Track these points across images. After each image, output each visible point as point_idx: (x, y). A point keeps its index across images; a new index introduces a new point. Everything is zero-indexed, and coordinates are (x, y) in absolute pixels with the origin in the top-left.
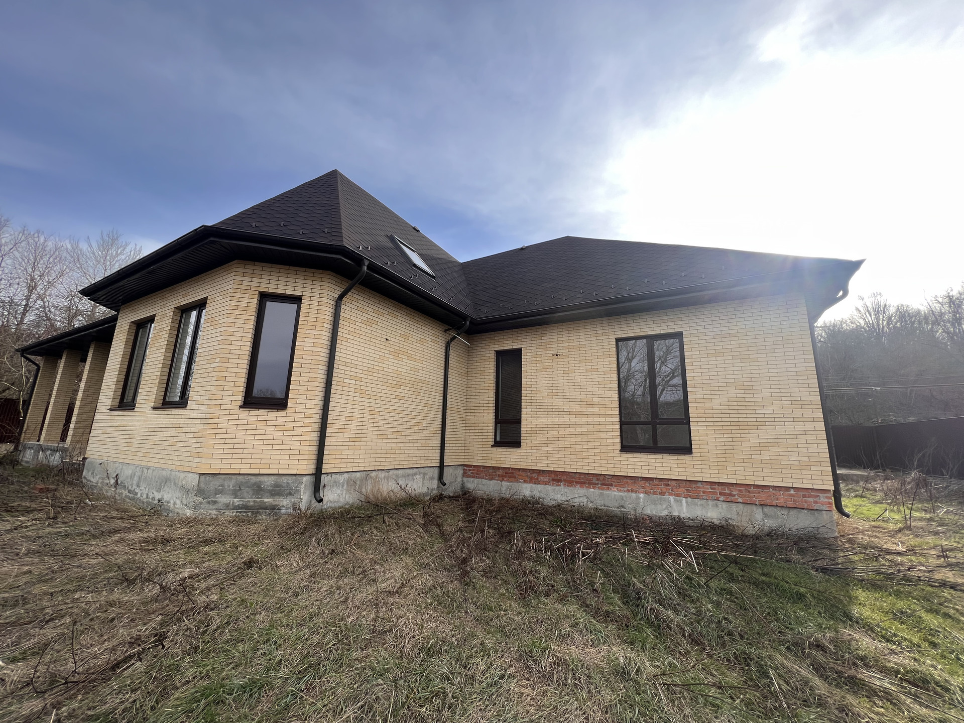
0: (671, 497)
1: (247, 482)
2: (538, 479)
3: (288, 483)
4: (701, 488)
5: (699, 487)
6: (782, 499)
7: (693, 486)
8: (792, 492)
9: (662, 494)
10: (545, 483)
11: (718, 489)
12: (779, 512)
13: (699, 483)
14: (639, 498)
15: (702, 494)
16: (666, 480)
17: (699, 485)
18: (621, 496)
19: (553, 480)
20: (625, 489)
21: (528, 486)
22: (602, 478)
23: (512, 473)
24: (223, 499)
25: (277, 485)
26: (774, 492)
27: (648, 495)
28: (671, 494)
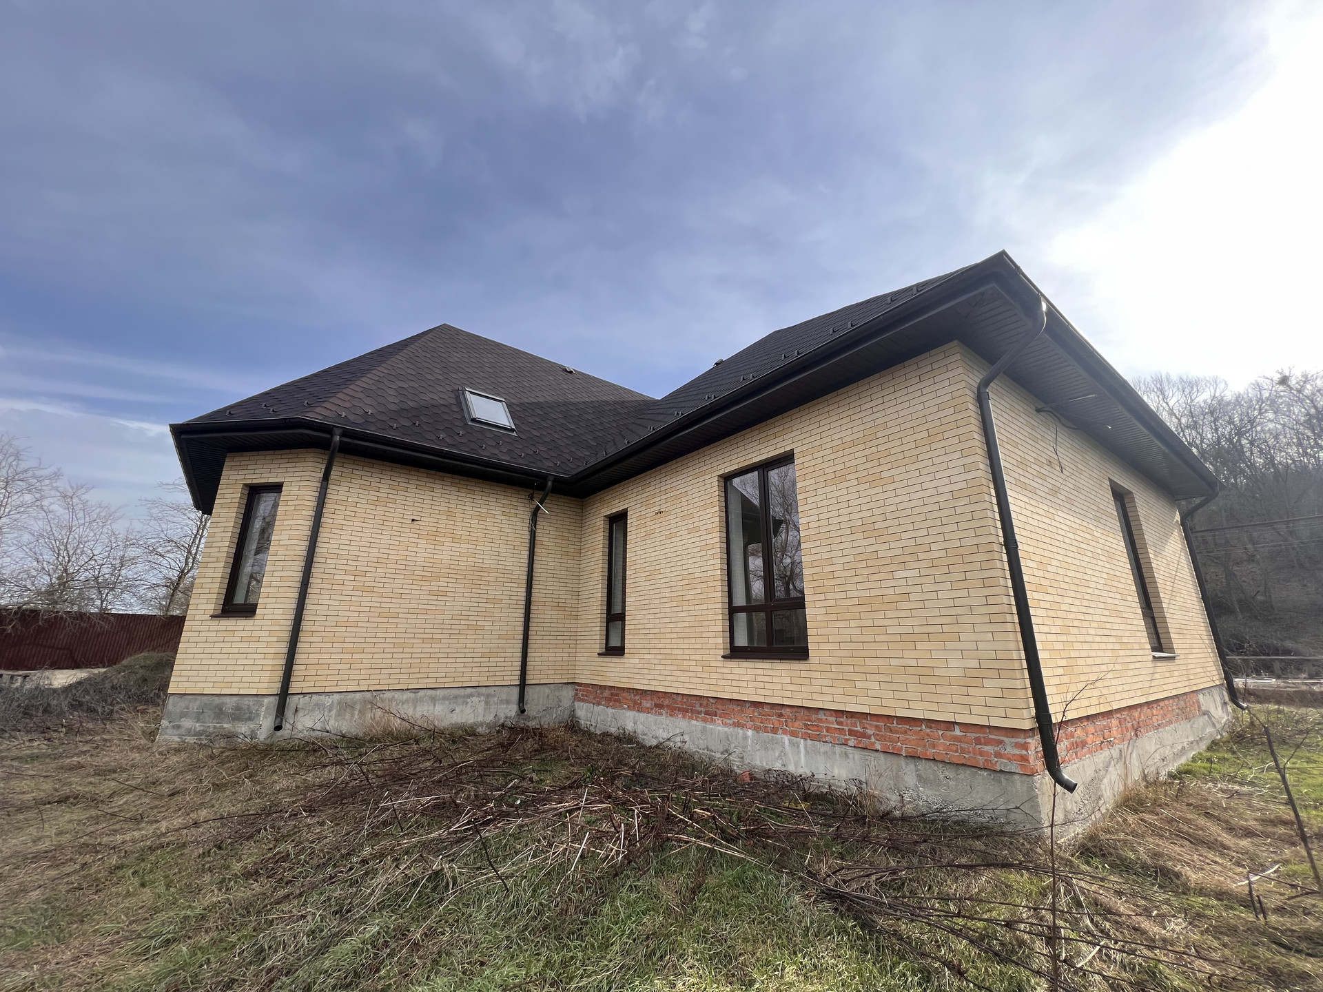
0: (784, 736)
1: (210, 704)
2: (640, 704)
3: (248, 705)
4: (824, 722)
5: (820, 720)
6: (942, 744)
7: (814, 717)
8: (958, 732)
9: (774, 730)
10: (648, 711)
11: (847, 724)
12: (942, 773)
13: (821, 712)
14: (745, 738)
15: (825, 733)
16: (779, 707)
17: (821, 715)
18: (726, 732)
19: (657, 706)
20: (731, 722)
21: (631, 714)
22: (705, 702)
23: (617, 695)
24: (187, 723)
25: (238, 708)
26: (928, 731)
27: (758, 732)
28: (785, 732)
